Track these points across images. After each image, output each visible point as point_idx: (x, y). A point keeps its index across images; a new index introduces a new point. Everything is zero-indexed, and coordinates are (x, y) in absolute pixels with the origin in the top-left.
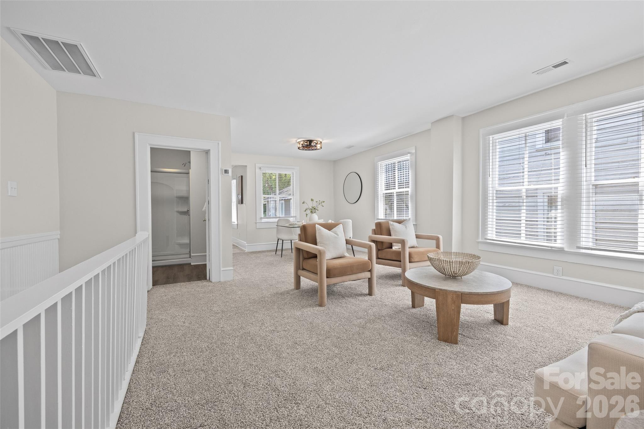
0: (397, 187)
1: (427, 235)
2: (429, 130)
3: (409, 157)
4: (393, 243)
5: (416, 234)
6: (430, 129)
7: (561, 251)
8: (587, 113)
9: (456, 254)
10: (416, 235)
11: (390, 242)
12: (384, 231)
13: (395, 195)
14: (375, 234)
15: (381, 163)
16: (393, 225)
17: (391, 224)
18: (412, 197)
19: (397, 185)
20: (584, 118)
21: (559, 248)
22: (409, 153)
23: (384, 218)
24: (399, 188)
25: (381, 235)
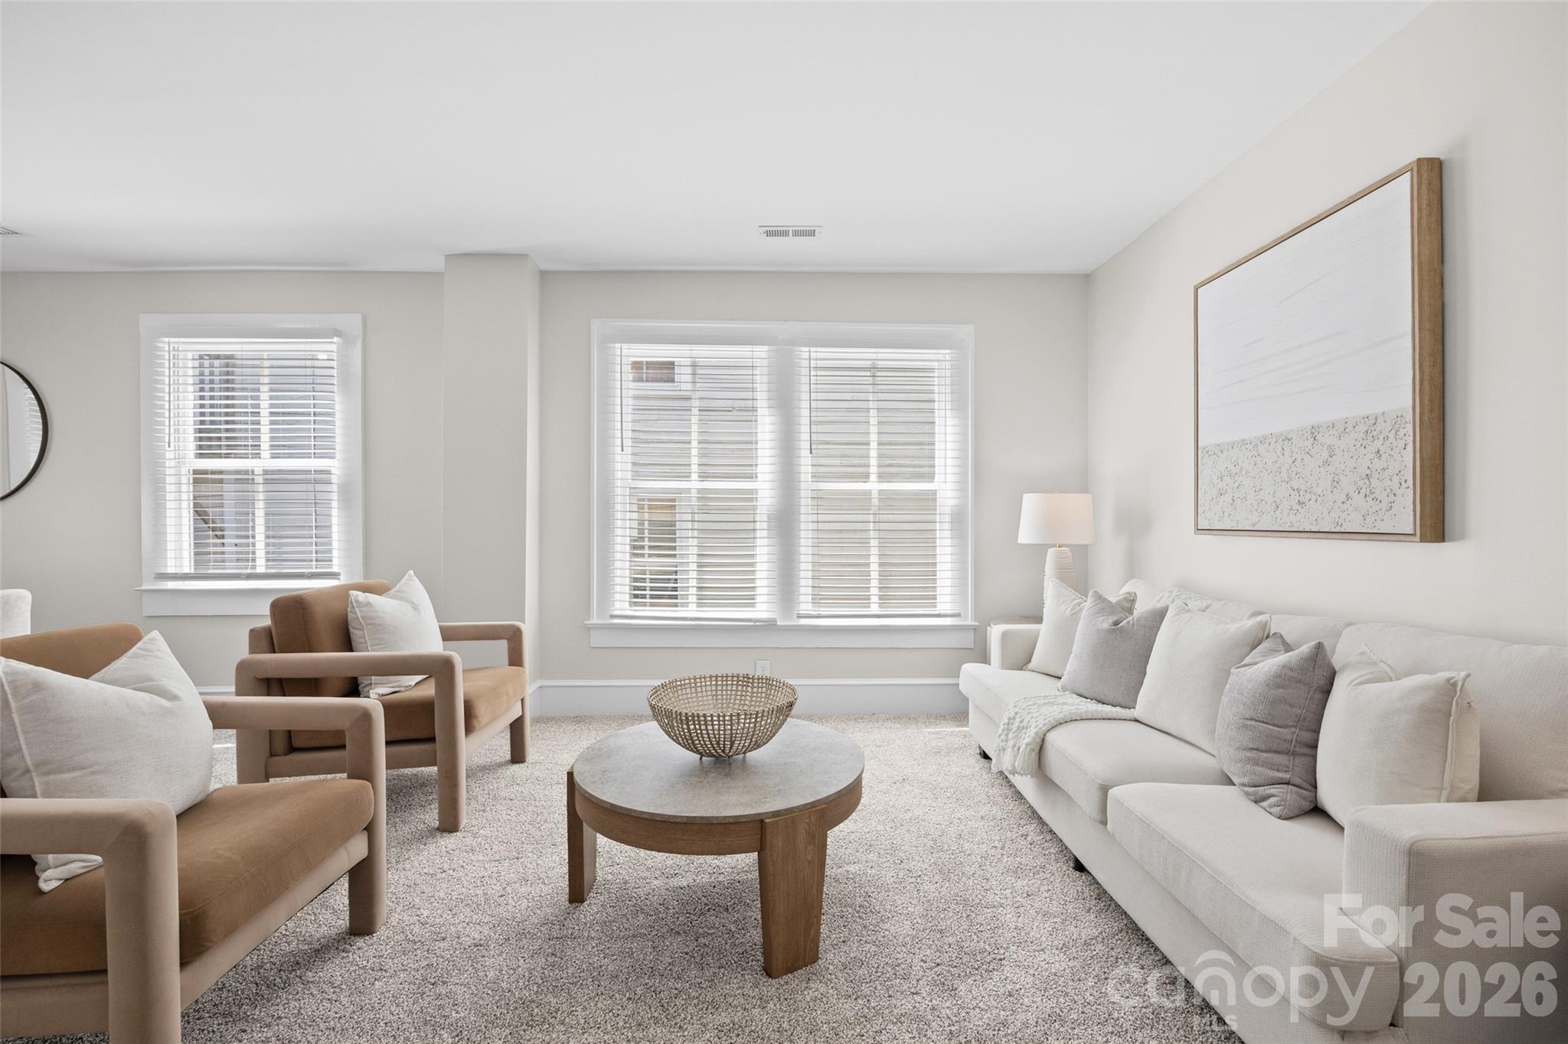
0: (265, 453)
1: (475, 627)
2: (437, 276)
3: (334, 347)
4: (359, 679)
5: (440, 627)
6: (443, 274)
7: (769, 626)
8: (813, 347)
9: (695, 683)
10: (442, 629)
11: (351, 676)
12: (324, 631)
13: (259, 479)
14: (274, 652)
15: (178, 343)
16: (369, 604)
17: (357, 601)
18: (345, 490)
19: (265, 445)
20: (806, 355)
21: (766, 621)
22: (337, 333)
23: (192, 572)
24: (274, 456)
25: (310, 652)
